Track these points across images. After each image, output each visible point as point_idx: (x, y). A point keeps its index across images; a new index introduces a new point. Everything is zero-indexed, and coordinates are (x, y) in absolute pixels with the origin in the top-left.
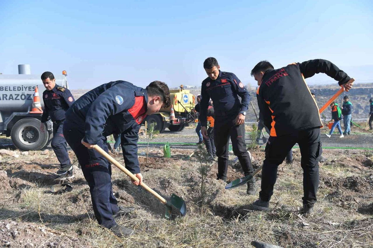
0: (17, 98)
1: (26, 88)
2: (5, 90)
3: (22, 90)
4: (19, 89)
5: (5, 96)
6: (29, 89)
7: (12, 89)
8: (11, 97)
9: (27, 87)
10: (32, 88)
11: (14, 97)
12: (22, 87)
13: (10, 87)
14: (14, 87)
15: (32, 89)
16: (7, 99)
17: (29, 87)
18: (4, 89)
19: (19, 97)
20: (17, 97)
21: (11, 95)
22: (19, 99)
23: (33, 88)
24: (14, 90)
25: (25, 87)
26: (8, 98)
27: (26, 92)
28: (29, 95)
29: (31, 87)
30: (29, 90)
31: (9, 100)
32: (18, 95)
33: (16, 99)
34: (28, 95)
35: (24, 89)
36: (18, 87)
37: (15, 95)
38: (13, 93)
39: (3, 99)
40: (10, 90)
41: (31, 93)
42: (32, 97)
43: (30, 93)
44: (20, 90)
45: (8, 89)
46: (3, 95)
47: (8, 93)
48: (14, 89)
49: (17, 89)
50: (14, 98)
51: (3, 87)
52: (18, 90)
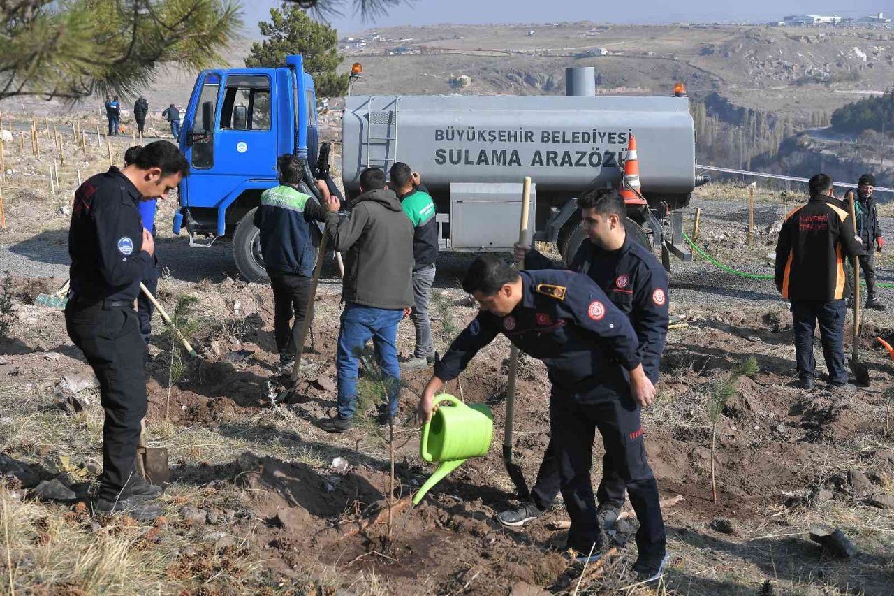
0: (581, 162)
1: (602, 137)
2: (554, 141)
3: (594, 142)
4: (586, 139)
5: (552, 155)
6: (610, 137)
7: (569, 137)
8: (567, 159)
9: (605, 134)
10: (616, 136)
11: (574, 158)
12: (594, 134)
13: (564, 133)
14: (574, 133)
15: (617, 139)
16: (556, 164)
17: (610, 134)
18: (551, 137)
19: (585, 160)
20: (580, 159)
21: (567, 154)
22: (585, 165)
23: (619, 136)
24: (573, 141)
25: (599, 133)
26: (559, 160)
27: (603, 147)
28: (610, 155)
29: (615, 134)
30: (610, 142)
31: (562, 165)
32: (584, 154)
33: (577, 164)
34: (607, 153)
35: (598, 138)
36: (584, 133)
37: (577, 153)
38: (572, 148)
39: (548, 164)
40: (564, 141)
41: (616, 148)
42: (616, 157)
43: (611, 148)
44: (588, 141)
45: (561, 139)
46: (548, 153)
47: (560, 149)
48: (574, 137)
49: (581, 139)
50: (574, 162)
51: (549, 134)
52: (584, 142)
